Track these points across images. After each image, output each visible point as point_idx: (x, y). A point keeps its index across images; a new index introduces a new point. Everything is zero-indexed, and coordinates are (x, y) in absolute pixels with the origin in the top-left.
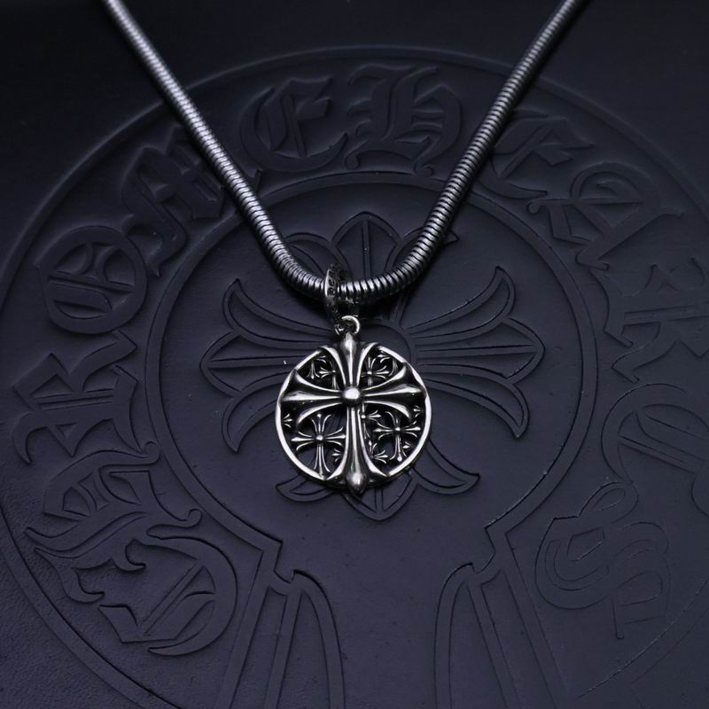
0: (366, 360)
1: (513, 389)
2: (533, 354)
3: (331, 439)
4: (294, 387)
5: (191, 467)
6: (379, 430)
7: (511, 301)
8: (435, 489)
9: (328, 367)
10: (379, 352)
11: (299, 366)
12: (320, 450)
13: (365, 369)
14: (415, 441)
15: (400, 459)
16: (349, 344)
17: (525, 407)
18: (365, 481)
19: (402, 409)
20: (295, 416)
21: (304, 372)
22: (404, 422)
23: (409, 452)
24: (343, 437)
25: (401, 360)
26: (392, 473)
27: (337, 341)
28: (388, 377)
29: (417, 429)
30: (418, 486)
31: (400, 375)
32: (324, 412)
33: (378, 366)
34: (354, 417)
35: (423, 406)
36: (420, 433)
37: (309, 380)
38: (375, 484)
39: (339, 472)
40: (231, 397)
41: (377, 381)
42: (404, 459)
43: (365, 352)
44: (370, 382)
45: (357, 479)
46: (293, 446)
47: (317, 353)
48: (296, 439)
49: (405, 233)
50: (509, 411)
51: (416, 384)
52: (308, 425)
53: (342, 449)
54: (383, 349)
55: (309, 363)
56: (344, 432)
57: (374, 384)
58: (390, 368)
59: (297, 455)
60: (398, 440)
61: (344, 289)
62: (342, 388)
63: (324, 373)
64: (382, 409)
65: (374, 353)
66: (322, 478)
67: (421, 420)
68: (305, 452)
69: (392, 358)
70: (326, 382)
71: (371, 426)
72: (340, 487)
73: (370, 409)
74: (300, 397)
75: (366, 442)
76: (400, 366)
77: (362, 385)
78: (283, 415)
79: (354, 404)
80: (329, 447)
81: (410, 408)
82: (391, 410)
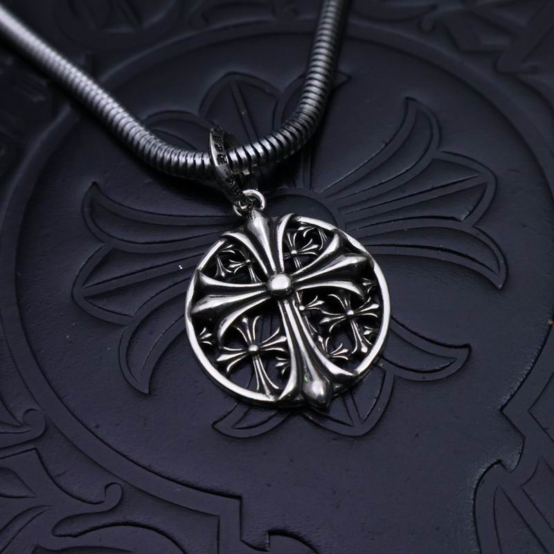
0: (285, 237)
1: (474, 232)
2: (484, 186)
4: (203, 292)
5: (93, 430)
6: (327, 320)
7: (436, 132)
8: (418, 377)
9: (238, 258)
10: (299, 224)
11: (202, 265)
12: (258, 364)
13: (286, 249)
15: (364, 350)
16: (258, 223)
17: (495, 249)
18: (329, 389)
19: (348, 286)
20: (213, 328)
21: (210, 270)
22: (356, 301)
23: (373, 339)
24: (282, 339)
25: (329, 227)
26: (361, 369)
27: (242, 223)
28: (319, 252)
29: (375, 306)
30: (396, 379)
31: (333, 246)
32: (250, 314)
33: (301, 242)
34: (289, 311)
35: (373, 277)
36: (380, 311)
37: (220, 279)
38: (343, 389)
39: (290, 386)
40: (122, 326)
41: (307, 259)
42: (370, 348)
44: (297, 263)
45: (317, 388)
46: (221, 367)
47: (220, 244)
48: (223, 358)
49: (283, 84)
50: (478, 259)
51: (356, 252)
52: (233, 336)
53: (286, 355)
54: (303, 220)
55: (213, 259)
56: (283, 333)
57: (303, 265)
58: (317, 241)
59: (228, 377)
60: (355, 327)
61: (234, 157)
62: (265, 279)
63: (236, 266)
64: (323, 293)
65: (292, 226)
66: (271, 399)
67: (376, 294)
68: (241, 371)
69: (317, 228)
70: (242, 276)
71: (314, 317)
72: (299, 405)
73: (308, 296)
74: (213, 303)
75: (315, 339)
76: (330, 235)
77: (290, 269)
79: (286, 295)
80: (268, 357)
81: (357, 283)
82: (335, 290)
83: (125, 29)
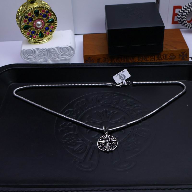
3: (104, 146)
4: (100, 140)
9: (104, 138)
11: (100, 138)
13: (109, 138)
14: (115, 146)
16: (107, 135)
18: (109, 151)
19: (114, 143)
20: (100, 144)
21: (101, 139)
22: (114, 144)
23: (115, 148)
25: (114, 137)
26: (113, 150)
27: (105, 135)
31: (113, 139)
32: (104, 143)
33: (110, 138)
34: (107, 144)
35: (117, 142)
36: (116, 145)
39: (105, 150)
41: (110, 140)
43: (109, 137)
45: (108, 150)
46: (100, 147)
47: (103, 136)
48: (100, 146)
51: (115, 140)
52: (101, 145)
53: (106, 147)
54: (111, 136)
59: (100, 148)
60: (113, 146)
61: (106, 129)
62: (106, 140)
64: (111, 143)
65: (110, 136)
66: (103, 150)
67: (116, 144)
68: (101, 148)
70: (104, 140)
71: (110, 145)
72: (106, 152)
73: (110, 143)
76: (113, 138)
77: (109, 140)
78: (98, 144)
79: (108, 142)
80: (104, 147)
81: (115, 143)
82: (113, 143)
83: (97, 103)
